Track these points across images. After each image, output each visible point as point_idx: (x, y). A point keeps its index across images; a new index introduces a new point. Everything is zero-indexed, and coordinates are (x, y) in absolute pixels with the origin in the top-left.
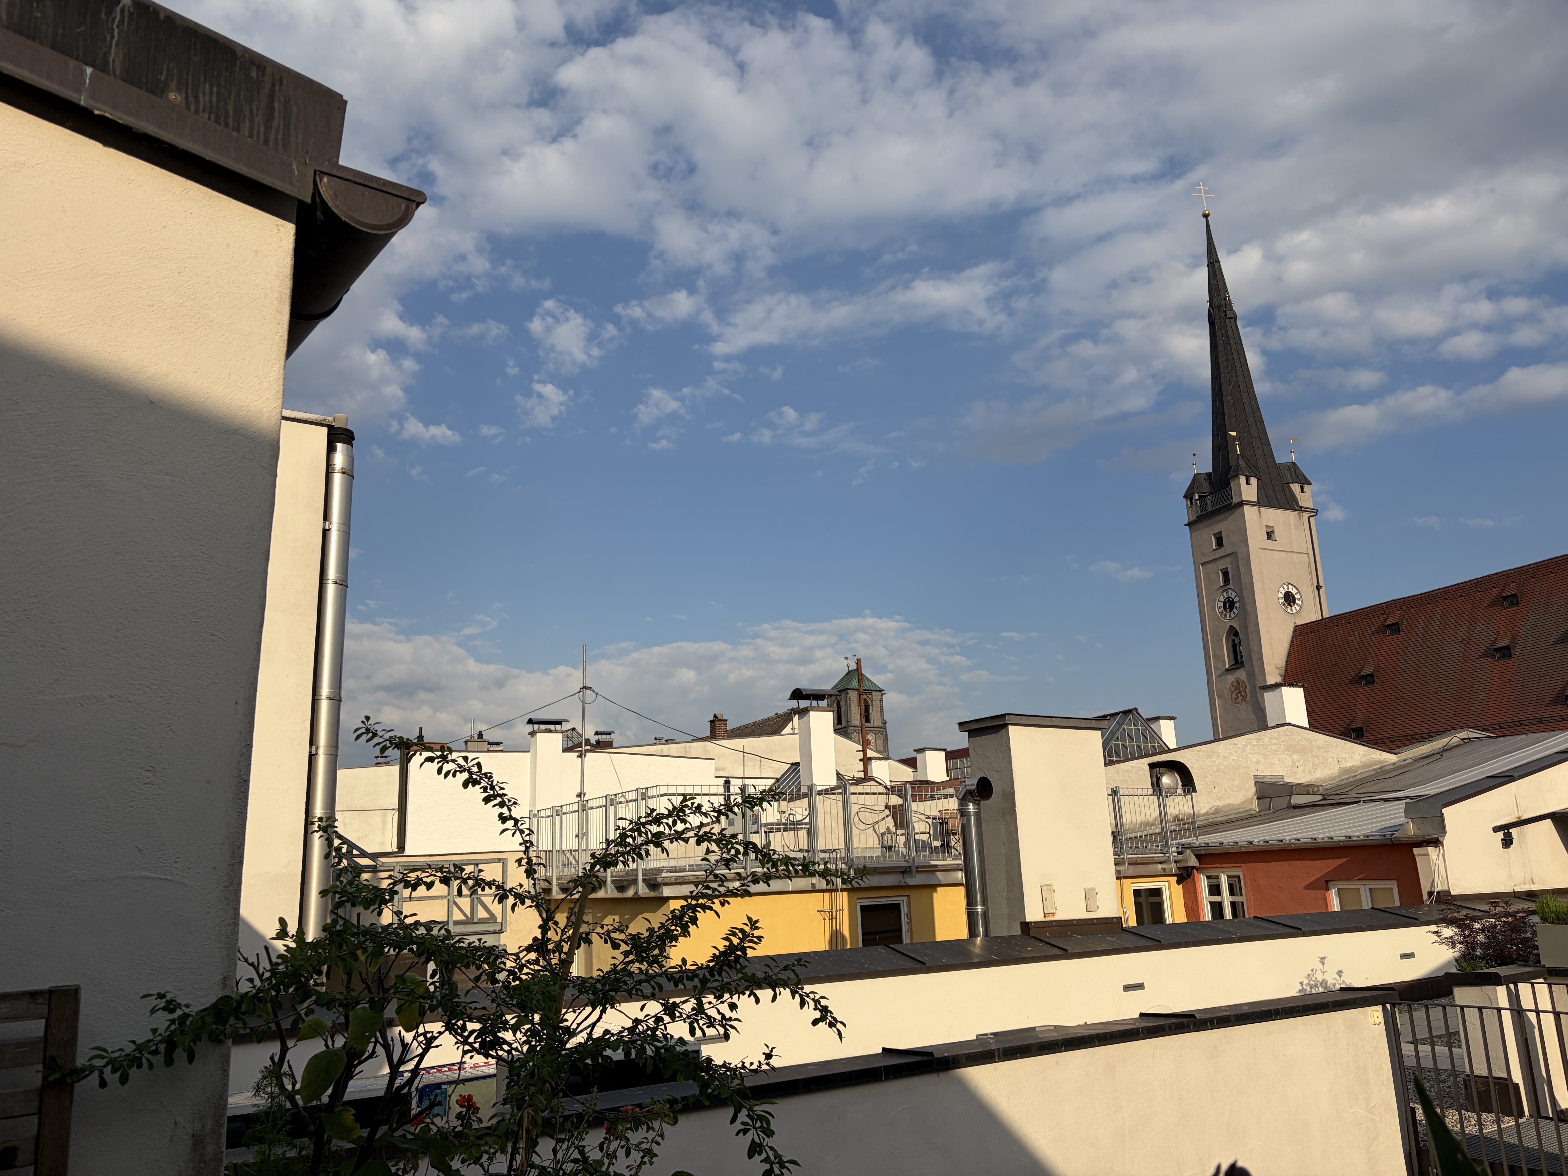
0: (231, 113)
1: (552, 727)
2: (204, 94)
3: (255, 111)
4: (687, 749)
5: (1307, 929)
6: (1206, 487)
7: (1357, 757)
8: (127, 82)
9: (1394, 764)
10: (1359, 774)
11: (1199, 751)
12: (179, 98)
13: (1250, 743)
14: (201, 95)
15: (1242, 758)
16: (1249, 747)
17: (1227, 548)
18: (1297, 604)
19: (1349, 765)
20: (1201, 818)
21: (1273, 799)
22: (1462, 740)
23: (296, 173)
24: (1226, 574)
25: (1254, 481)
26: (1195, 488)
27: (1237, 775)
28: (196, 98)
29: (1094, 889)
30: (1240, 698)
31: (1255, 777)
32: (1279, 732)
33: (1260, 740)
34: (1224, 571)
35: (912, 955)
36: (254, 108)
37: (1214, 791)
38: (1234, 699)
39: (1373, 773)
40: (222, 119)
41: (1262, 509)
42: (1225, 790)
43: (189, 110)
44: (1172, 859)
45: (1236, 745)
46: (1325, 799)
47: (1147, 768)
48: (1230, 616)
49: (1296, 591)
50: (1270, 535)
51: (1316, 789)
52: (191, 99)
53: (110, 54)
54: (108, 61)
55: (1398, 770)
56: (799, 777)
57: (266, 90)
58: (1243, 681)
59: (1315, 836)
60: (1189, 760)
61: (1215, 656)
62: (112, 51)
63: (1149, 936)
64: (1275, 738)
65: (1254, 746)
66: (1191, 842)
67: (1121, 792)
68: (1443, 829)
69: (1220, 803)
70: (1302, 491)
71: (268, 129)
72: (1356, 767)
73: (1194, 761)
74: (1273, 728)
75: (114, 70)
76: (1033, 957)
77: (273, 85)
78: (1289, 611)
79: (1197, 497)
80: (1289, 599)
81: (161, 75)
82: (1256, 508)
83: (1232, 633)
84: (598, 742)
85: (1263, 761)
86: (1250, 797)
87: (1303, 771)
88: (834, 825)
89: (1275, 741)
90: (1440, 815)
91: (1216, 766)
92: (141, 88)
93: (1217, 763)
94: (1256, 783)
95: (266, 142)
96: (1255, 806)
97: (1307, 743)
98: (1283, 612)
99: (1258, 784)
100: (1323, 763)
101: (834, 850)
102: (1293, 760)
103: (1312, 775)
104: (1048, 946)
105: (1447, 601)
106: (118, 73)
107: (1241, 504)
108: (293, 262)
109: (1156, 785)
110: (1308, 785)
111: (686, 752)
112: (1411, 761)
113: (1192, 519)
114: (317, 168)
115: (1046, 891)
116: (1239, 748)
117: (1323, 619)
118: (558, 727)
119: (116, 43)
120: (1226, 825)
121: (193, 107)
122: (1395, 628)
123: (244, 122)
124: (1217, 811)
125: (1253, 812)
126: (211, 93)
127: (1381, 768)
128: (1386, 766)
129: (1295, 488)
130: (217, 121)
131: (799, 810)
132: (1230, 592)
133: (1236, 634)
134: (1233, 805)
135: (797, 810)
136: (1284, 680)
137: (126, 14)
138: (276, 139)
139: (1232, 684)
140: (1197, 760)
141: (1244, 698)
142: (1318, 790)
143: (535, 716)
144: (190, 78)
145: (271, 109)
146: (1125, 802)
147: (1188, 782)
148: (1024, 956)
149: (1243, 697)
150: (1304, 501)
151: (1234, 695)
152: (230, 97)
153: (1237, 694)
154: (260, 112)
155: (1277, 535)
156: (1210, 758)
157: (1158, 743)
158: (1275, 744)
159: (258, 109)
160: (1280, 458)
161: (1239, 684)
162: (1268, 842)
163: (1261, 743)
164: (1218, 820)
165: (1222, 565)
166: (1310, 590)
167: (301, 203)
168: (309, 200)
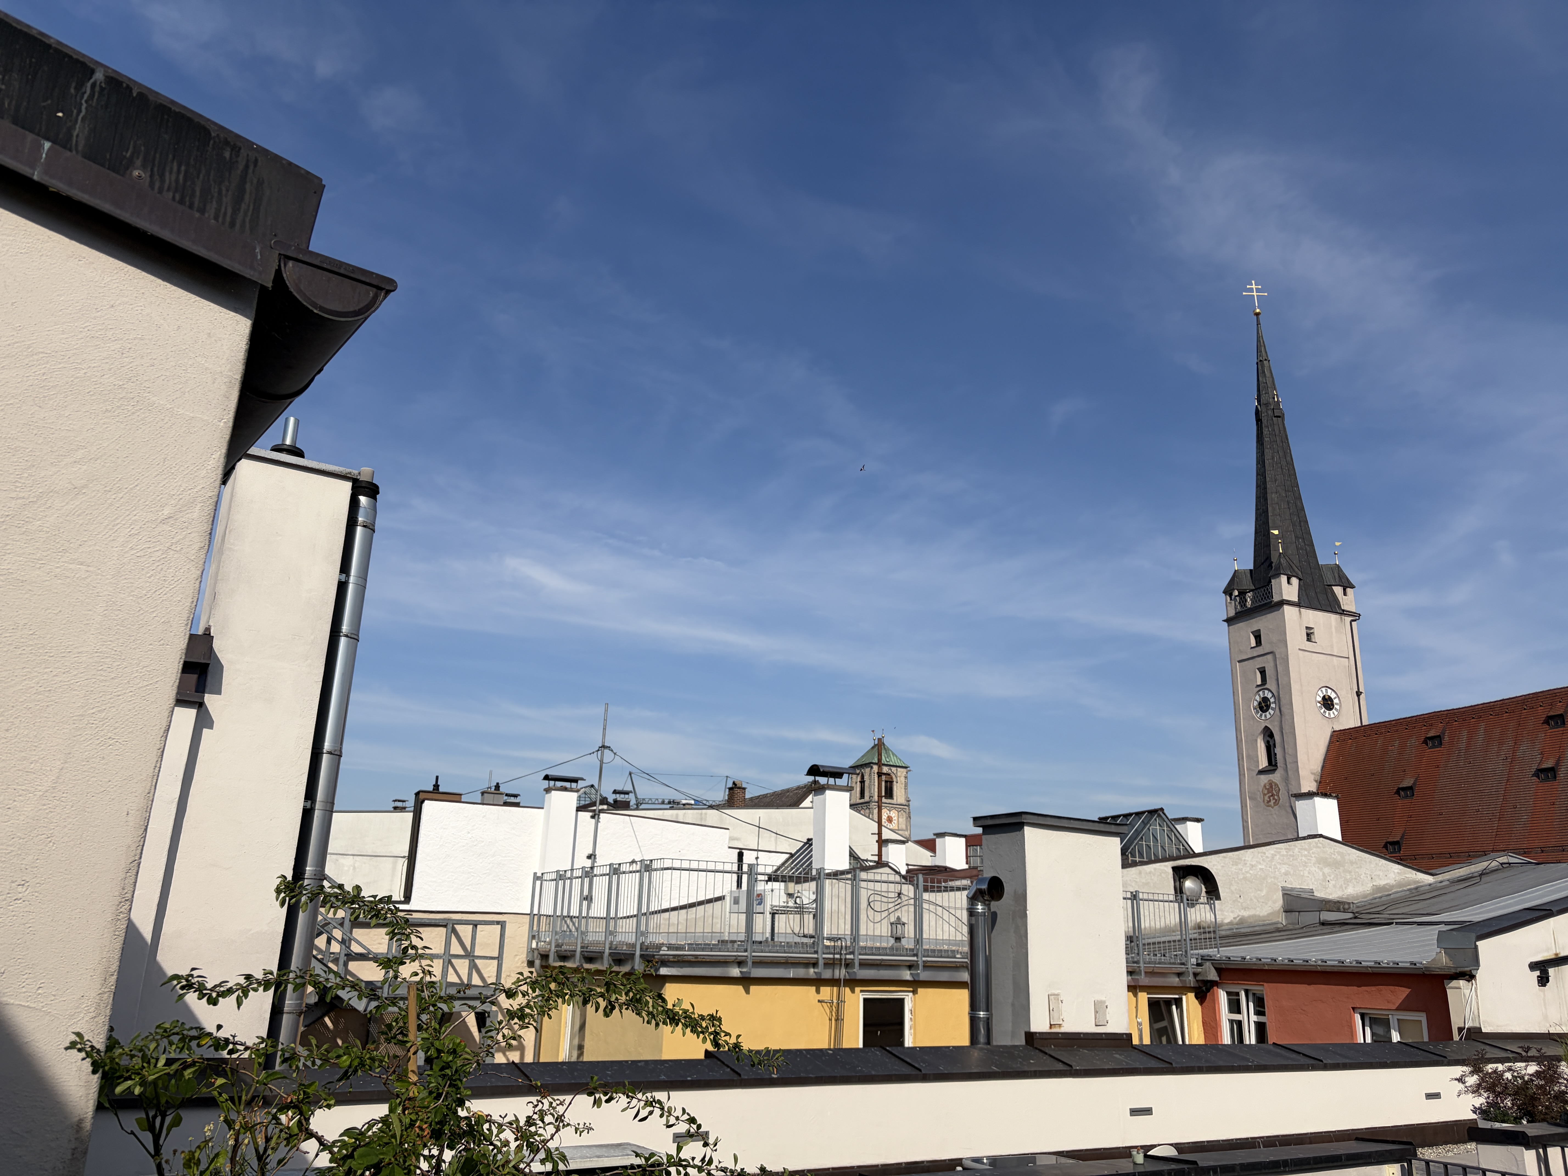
0: (198, 193)
1: (567, 785)
2: (171, 172)
3: (224, 192)
4: (703, 816)
5: (1329, 1061)
6: (1247, 584)
7: (1392, 876)
8: (89, 159)
9: (1430, 885)
10: (1393, 893)
11: (1224, 857)
12: (143, 175)
13: (1279, 853)
14: (167, 174)
15: (1270, 867)
16: (1278, 857)
17: (1266, 647)
18: (1336, 709)
19: (1382, 882)
20: (1224, 928)
21: (1301, 913)
22: (1502, 864)
23: (259, 257)
24: (1263, 672)
25: (1295, 581)
26: (1236, 584)
27: (1264, 885)
28: (162, 176)
29: (1105, 1002)
30: (1273, 802)
31: (1283, 889)
32: (1310, 843)
33: (1289, 850)
34: (1261, 670)
35: (908, 1060)
36: (224, 189)
37: (1239, 899)
38: (1266, 802)
39: (1408, 893)
40: (187, 199)
41: (1303, 610)
42: (1251, 899)
43: (153, 189)
44: (1191, 971)
45: (1265, 853)
46: (1356, 918)
47: (1171, 871)
48: (1265, 716)
49: (1335, 696)
50: (1309, 636)
51: (1347, 906)
52: (156, 177)
53: (75, 129)
54: (72, 136)
55: (1433, 892)
56: (811, 857)
57: (239, 172)
58: (1276, 785)
59: (1343, 959)
60: (1214, 865)
61: (1248, 756)
62: (78, 126)
63: (1159, 1056)
64: (1305, 849)
65: (1283, 855)
66: (1211, 954)
67: (1141, 896)
68: (1476, 962)
69: (1246, 914)
70: (1345, 594)
71: (236, 211)
72: (1390, 886)
73: (1219, 867)
74: (1304, 838)
75: (76, 145)
76: (1035, 1071)
77: (247, 167)
78: (1327, 715)
79: (1236, 593)
80: (1327, 703)
81: (127, 152)
82: (1297, 609)
83: (1267, 734)
84: (615, 801)
85: (1292, 873)
86: (1277, 909)
87: (1334, 886)
88: (842, 908)
89: (1306, 853)
90: (1474, 947)
91: (1243, 874)
92: (103, 165)
93: (1243, 871)
94: (1284, 895)
95: (232, 224)
96: (1282, 919)
97: (1339, 857)
98: (1321, 716)
99: (1285, 896)
100: (1355, 879)
101: (840, 939)
102: (1324, 874)
103: (1343, 891)
104: (1052, 1059)
105: (1491, 717)
106: (80, 148)
107: (1282, 603)
108: (247, 347)
109: (1179, 890)
110: (1338, 902)
111: (701, 819)
112: (1448, 883)
113: (1232, 613)
114: (282, 252)
115: (1053, 999)
116: (1267, 857)
117: (1362, 726)
118: (574, 785)
119: (82, 118)
120: (1250, 938)
121: (157, 185)
122: (1437, 740)
123: (211, 202)
124: (1242, 921)
125: (1280, 926)
126: (179, 171)
127: (1416, 888)
128: (1422, 886)
129: (1338, 590)
130: (182, 202)
131: (807, 893)
132: (1266, 692)
133: (1271, 735)
134: (1259, 916)
135: (804, 892)
136: (1318, 788)
137: (97, 89)
138: (244, 221)
139: (1265, 786)
140: (1223, 866)
141: (1277, 802)
142: (1349, 908)
143: (552, 772)
144: (158, 156)
145: (241, 190)
146: (1145, 907)
147: (1212, 889)
148: (1026, 1069)
149: (1276, 800)
150: (1346, 604)
151: (1266, 798)
152: (198, 177)
153: (1269, 797)
154: (230, 193)
155: (1316, 637)
156: (1237, 865)
157: (1183, 845)
158: (1305, 856)
159: (227, 191)
160: (1324, 559)
161: (1271, 787)
162: (1292, 961)
163: (1291, 853)
164: (1243, 931)
165: (1259, 663)
166: (1350, 696)
167: (263, 288)
168: (269, 285)
